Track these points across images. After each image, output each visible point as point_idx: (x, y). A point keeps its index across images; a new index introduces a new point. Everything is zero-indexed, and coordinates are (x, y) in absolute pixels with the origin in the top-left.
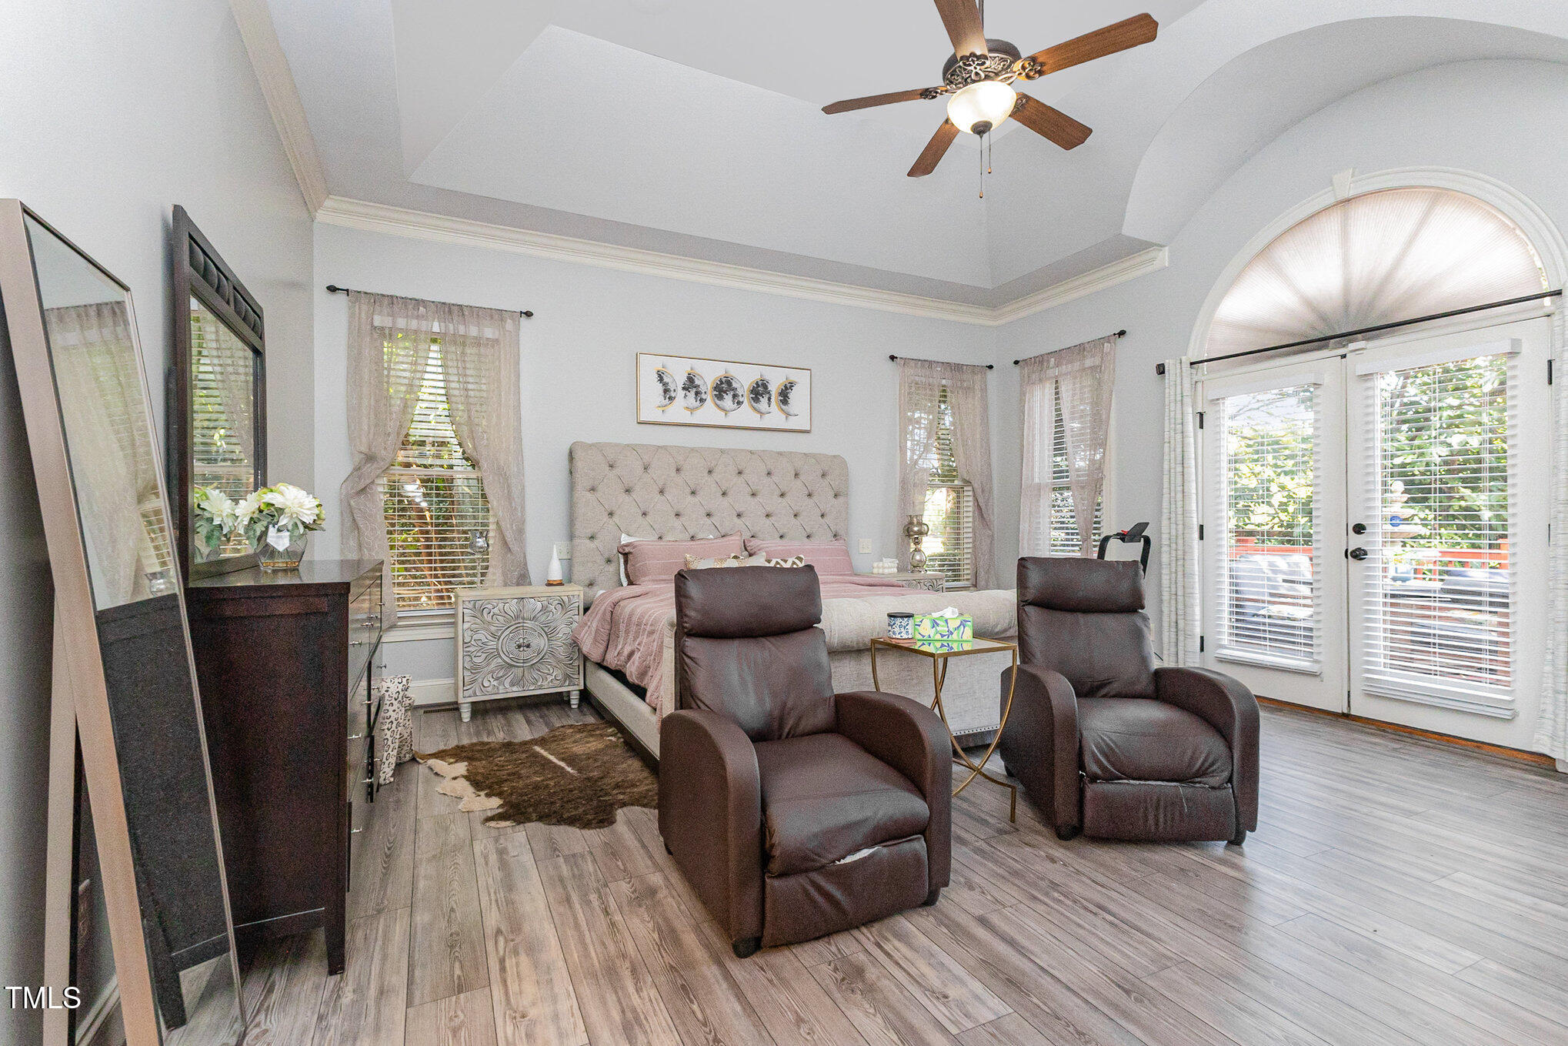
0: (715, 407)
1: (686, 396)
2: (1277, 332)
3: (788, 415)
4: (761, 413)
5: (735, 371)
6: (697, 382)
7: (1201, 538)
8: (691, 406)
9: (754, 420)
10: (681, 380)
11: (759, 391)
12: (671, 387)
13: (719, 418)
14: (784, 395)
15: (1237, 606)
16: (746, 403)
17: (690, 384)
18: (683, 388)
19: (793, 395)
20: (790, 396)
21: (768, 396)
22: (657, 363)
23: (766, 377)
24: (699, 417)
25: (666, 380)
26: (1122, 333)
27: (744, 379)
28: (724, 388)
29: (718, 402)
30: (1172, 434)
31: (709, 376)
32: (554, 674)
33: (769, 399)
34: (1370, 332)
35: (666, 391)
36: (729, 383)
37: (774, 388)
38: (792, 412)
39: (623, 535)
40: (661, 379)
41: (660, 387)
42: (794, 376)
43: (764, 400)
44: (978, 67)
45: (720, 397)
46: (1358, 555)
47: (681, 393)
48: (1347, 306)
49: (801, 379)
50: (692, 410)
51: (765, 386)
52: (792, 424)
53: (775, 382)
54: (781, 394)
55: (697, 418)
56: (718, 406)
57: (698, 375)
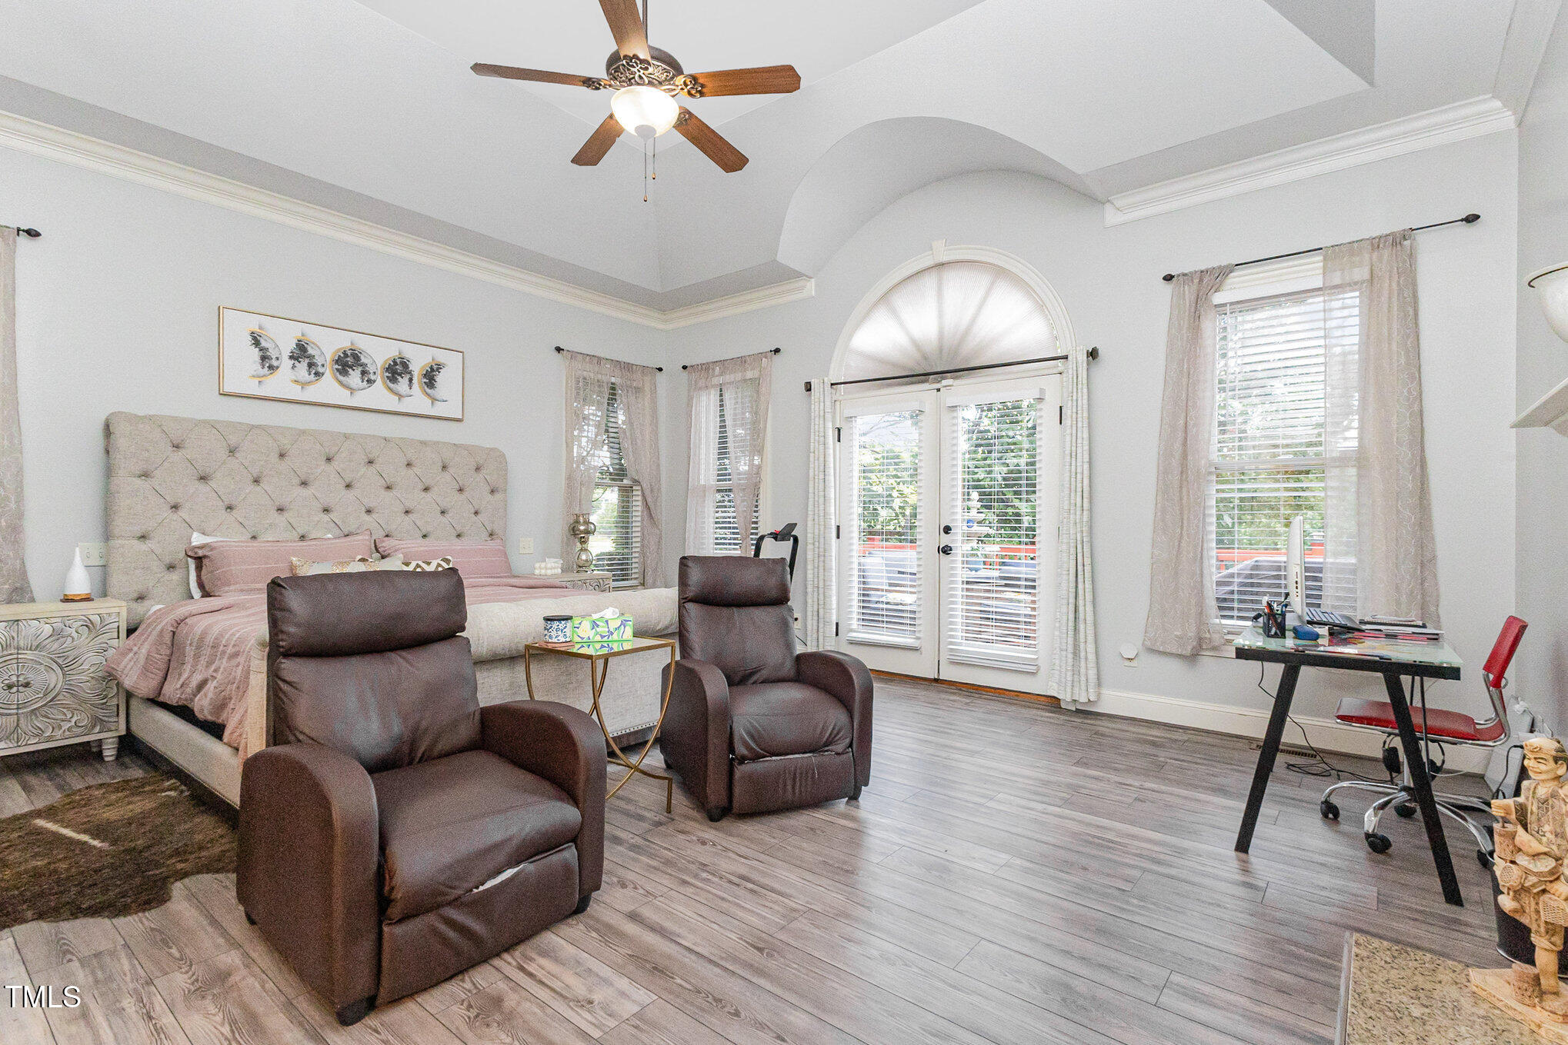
0: (337, 385)
1: (294, 367)
2: (894, 365)
3: (434, 400)
4: (400, 396)
5: (363, 343)
6: (311, 351)
7: (838, 537)
8: (300, 379)
9: (390, 402)
10: (288, 346)
11: (397, 370)
12: (273, 353)
13: (341, 396)
14: (430, 377)
15: (864, 595)
16: (379, 382)
17: (301, 352)
18: (291, 357)
19: (440, 378)
20: (437, 379)
21: (408, 376)
22: (253, 323)
23: (407, 355)
24: (313, 393)
25: (264, 344)
26: (777, 351)
27: (377, 354)
28: (348, 362)
29: (341, 378)
30: (817, 445)
31: (327, 345)
32: (73, 720)
33: (411, 380)
34: (956, 372)
35: (264, 358)
36: (356, 357)
37: (417, 367)
38: (438, 397)
39: (195, 535)
40: (256, 342)
41: (256, 353)
42: (441, 356)
43: (403, 382)
44: (642, 71)
45: (343, 372)
46: (946, 550)
47: (286, 363)
48: (941, 349)
49: (452, 364)
50: (304, 385)
51: (405, 365)
52: (439, 410)
53: (419, 363)
54: (425, 376)
55: (310, 394)
56: (341, 383)
57: (313, 343)
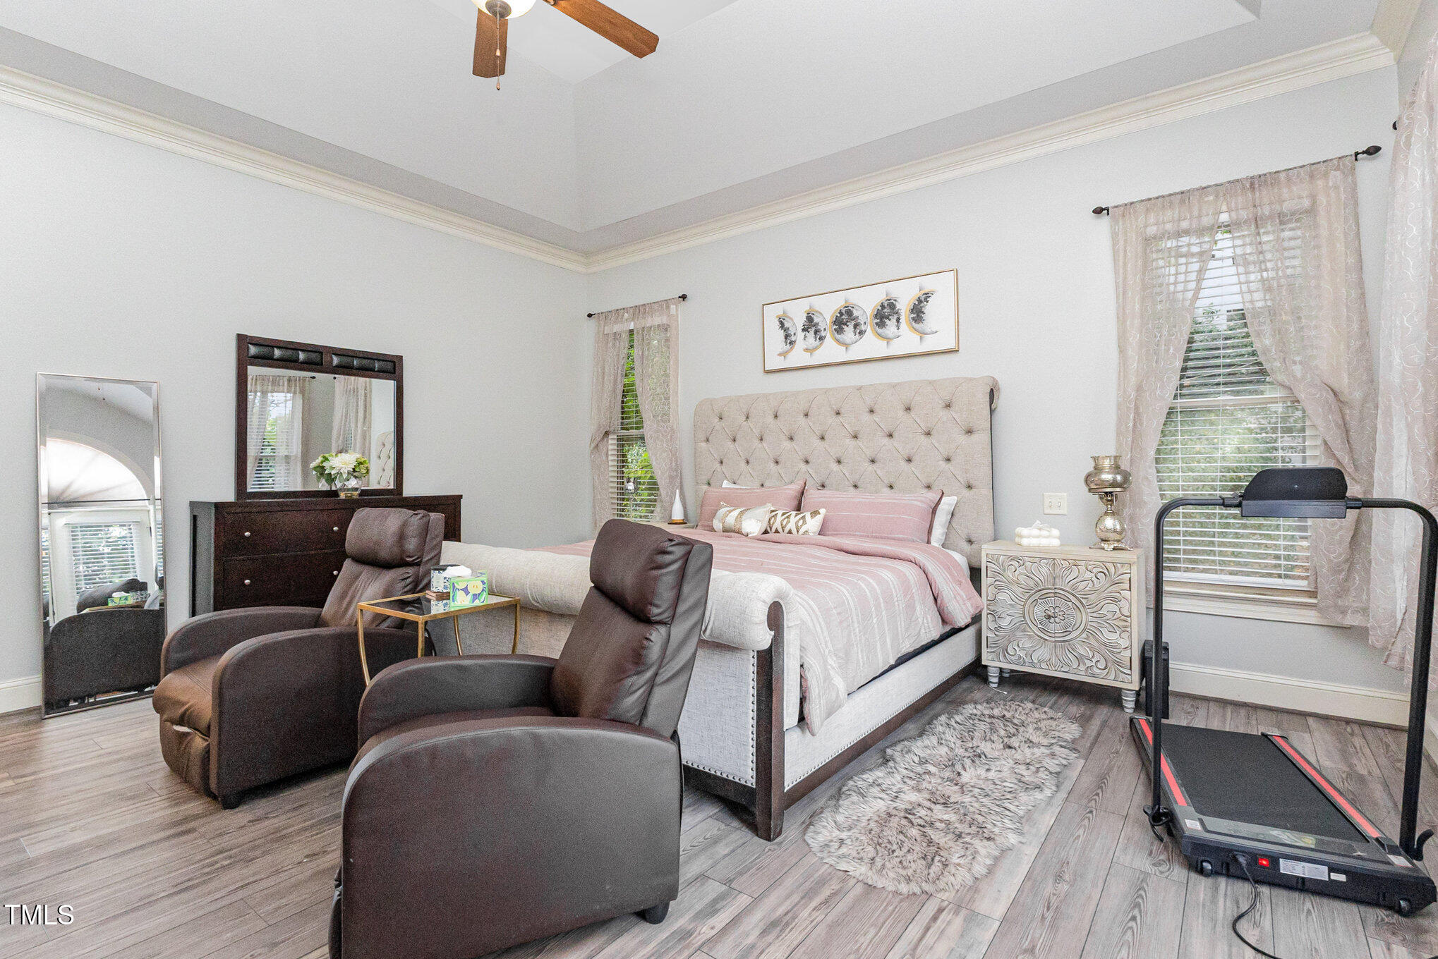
0: (835, 344)
1: (805, 337)
3: (923, 334)
4: (888, 339)
5: (855, 297)
6: (816, 320)
8: (810, 347)
9: (880, 349)
10: (800, 321)
11: (886, 313)
12: (792, 331)
13: (841, 354)
14: (918, 312)
16: (869, 331)
17: (810, 324)
18: (803, 330)
19: (929, 309)
20: (926, 309)
21: (896, 316)
22: (777, 310)
23: (893, 295)
24: (821, 356)
25: (787, 325)
27: (866, 303)
28: (844, 319)
29: (839, 336)
31: (827, 309)
33: (898, 320)
35: (787, 337)
36: (849, 313)
37: (904, 306)
38: (928, 330)
40: (782, 325)
41: (782, 333)
42: (929, 283)
43: (891, 324)
45: (840, 330)
47: (801, 335)
49: (942, 287)
50: (813, 350)
51: (892, 306)
52: (930, 344)
53: (905, 298)
54: (912, 311)
55: (818, 358)
56: (838, 341)
57: (817, 312)
